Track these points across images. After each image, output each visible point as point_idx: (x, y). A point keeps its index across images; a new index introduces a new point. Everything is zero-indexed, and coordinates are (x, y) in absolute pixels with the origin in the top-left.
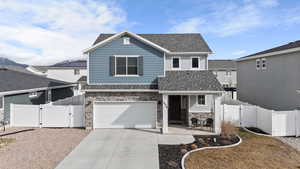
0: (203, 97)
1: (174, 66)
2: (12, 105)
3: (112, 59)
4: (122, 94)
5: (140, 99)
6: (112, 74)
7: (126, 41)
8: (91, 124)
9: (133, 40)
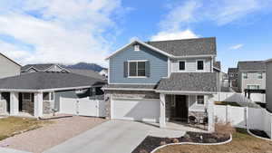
0: (202, 97)
1: (180, 69)
2: (61, 98)
3: (125, 63)
4: (132, 92)
5: (145, 97)
6: (126, 76)
7: (137, 49)
8: (109, 115)
9: (142, 47)
